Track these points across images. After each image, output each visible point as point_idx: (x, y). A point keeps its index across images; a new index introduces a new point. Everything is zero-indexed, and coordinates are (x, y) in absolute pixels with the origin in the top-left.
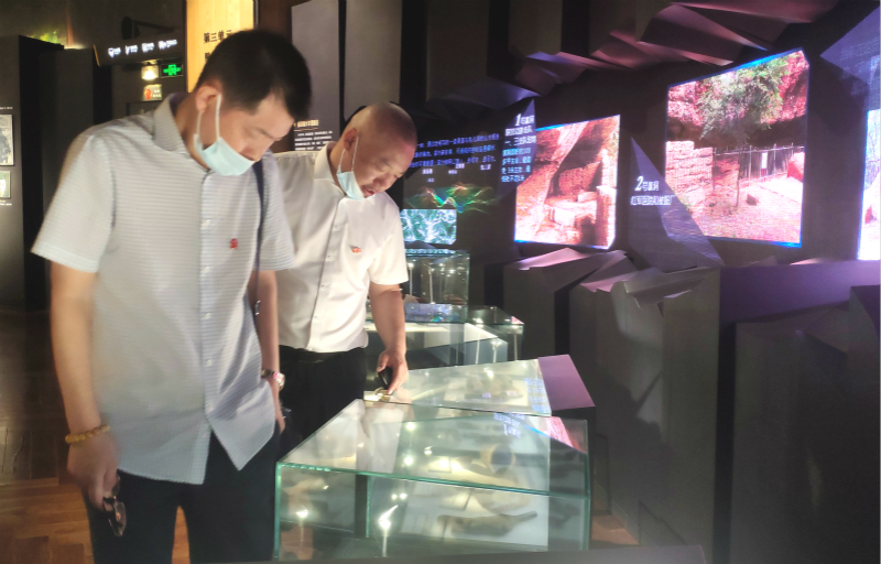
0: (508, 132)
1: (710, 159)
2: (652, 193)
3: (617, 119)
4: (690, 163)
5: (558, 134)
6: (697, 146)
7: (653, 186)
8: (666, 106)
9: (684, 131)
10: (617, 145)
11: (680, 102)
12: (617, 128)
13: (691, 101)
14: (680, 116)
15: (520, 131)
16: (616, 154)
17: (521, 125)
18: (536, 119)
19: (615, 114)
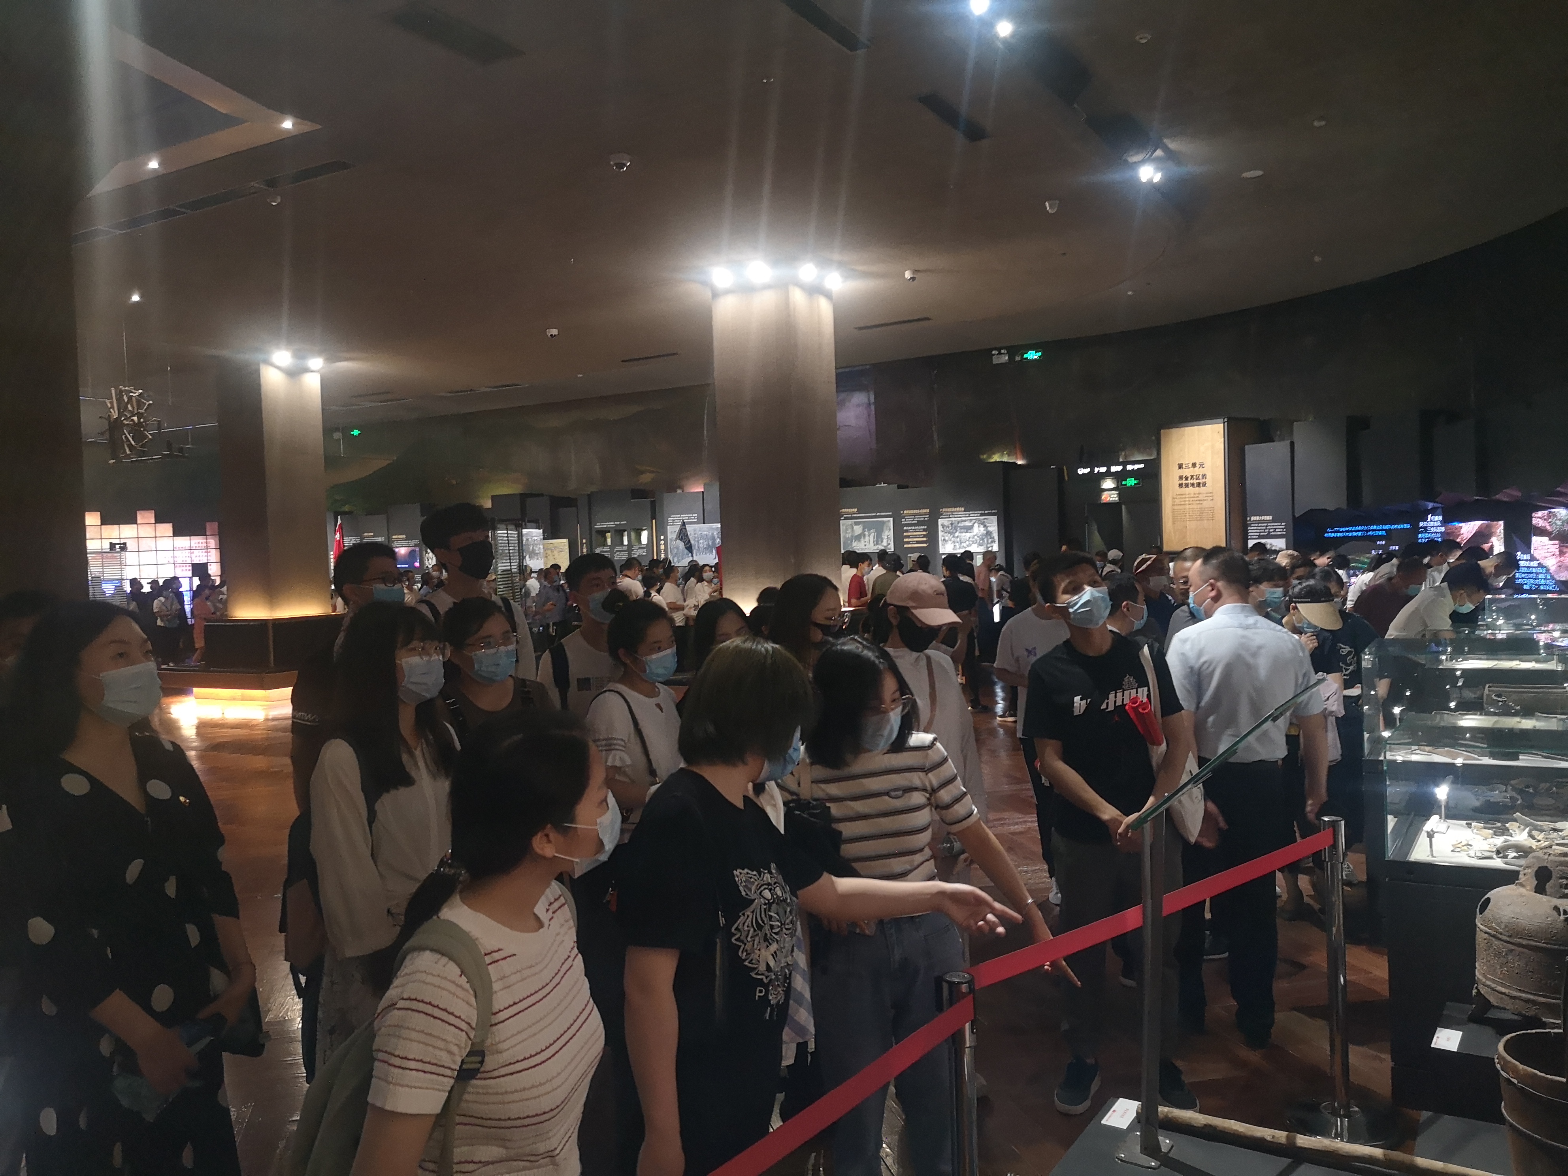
0: (1421, 524)
1: (1558, 546)
2: (1527, 560)
3: (1501, 523)
4: (1547, 547)
5: (1461, 527)
6: (1550, 540)
7: (1525, 557)
8: (1531, 520)
9: (1542, 532)
10: (1502, 536)
11: (1539, 519)
12: (1502, 527)
13: (1545, 519)
14: (1540, 525)
15: (1432, 524)
16: (1502, 540)
17: (1431, 521)
18: (1443, 518)
19: (1501, 520)
